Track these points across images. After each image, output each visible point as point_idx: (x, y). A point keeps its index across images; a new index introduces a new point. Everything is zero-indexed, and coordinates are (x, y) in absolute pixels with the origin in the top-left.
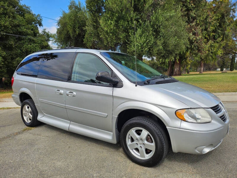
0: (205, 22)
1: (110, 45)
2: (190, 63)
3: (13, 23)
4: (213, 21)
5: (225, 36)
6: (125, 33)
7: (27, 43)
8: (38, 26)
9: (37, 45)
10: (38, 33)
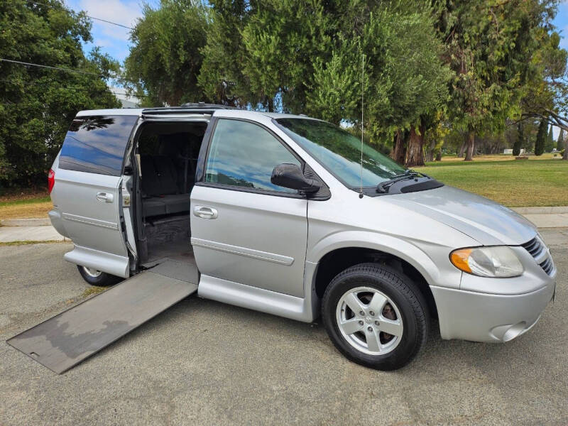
0: (484, 40)
1: (266, 93)
2: (443, 135)
3: (20, 32)
4: (502, 37)
5: (529, 74)
6: (301, 66)
7: (55, 83)
8: (81, 40)
9: (81, 87)
10: (82, 57)
